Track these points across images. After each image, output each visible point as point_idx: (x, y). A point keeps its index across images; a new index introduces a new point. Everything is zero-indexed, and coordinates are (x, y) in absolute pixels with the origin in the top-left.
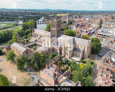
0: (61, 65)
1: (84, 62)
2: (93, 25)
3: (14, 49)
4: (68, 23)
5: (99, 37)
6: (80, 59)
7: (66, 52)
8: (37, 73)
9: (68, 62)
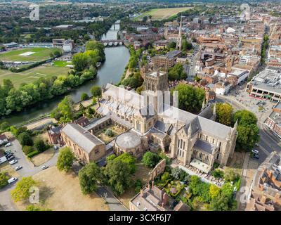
0: (169, 182)
1: (218, 175)
2: (245, 57)
3: (67, 138)
4: (182, 48)
5: (258, 96)
6: (210, 167)
7: (180, 149)
8: (122, 200)
9: (184, 177)
